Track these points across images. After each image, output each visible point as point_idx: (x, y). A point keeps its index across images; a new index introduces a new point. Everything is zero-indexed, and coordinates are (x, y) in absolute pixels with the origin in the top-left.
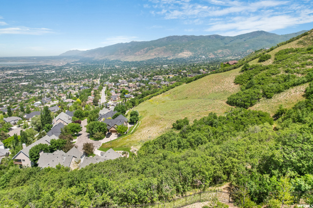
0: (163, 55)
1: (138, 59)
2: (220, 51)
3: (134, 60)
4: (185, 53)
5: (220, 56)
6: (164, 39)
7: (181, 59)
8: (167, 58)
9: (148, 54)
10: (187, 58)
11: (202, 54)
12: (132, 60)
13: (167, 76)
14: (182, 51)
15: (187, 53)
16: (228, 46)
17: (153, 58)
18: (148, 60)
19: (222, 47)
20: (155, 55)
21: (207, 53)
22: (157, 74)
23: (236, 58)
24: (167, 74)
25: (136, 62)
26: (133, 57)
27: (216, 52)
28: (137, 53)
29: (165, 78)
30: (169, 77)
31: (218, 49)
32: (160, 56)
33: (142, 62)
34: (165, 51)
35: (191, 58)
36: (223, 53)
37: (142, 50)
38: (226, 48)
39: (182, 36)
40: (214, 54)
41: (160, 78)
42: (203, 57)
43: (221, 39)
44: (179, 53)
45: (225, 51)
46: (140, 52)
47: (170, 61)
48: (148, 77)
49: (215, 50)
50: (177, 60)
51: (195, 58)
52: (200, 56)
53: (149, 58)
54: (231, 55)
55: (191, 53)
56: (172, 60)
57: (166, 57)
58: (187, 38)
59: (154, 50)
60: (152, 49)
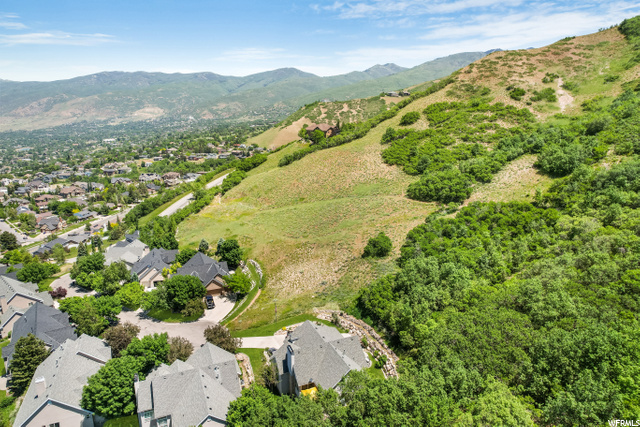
0: (96, 116)
1: (26, 125)
2: (222, 106)
3: (15, 129)
4: (147, 110)
5: (225, 115)
6: (89, 77)
7: (140, 123)
8: (105, 122)
9: (55, 114)
10: (155, 121)
11: (184, 112)
12: (8, 129)
13: (139, 162)
14: (139, 105)
15: (151, 110)
16: (237, 96)
17: (69, 122)
18: (58, 128)
19: (225, 98)
20: (75, 115)
21: (198, 111)
22: (110, 160)
23: (257, 118)
24: (137, 158)
25: (23, 133)
26: (9, 120)
27: (215, 108)
28: (20, 111)
29: (134, 168)
30: (143, 165)
31: (218, 101)
32: (88, 118)
33: (39, 132)
34: (99, 106)
35: (162, 120)
36: (229, 110)
37: (34, 104)
38: (233, 99)
39: (135, 74)
40: (213, 112)
41: (121, 169)
42: (191, 117)
43: (221, 82)
44: (133, 110)
45: (232, 105)
46: (27, 108)
47: (116, 128)
48: (87, 167)
49: (213, 104)
50: (133, 127)
51: (172, 120)
52: (183, 116)
53: (59, 123)
54: (247, 114)
55: (162, 111)
56: (121, 126)
57: (103, 119)
58: (148, 77)
59: (69, 103)
60: (63, 101)
